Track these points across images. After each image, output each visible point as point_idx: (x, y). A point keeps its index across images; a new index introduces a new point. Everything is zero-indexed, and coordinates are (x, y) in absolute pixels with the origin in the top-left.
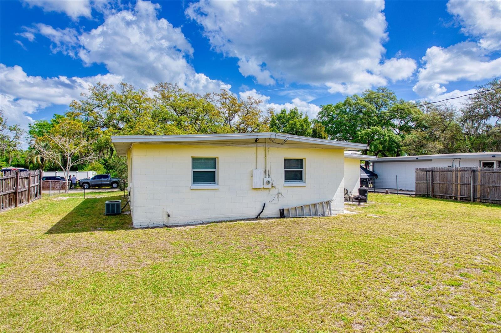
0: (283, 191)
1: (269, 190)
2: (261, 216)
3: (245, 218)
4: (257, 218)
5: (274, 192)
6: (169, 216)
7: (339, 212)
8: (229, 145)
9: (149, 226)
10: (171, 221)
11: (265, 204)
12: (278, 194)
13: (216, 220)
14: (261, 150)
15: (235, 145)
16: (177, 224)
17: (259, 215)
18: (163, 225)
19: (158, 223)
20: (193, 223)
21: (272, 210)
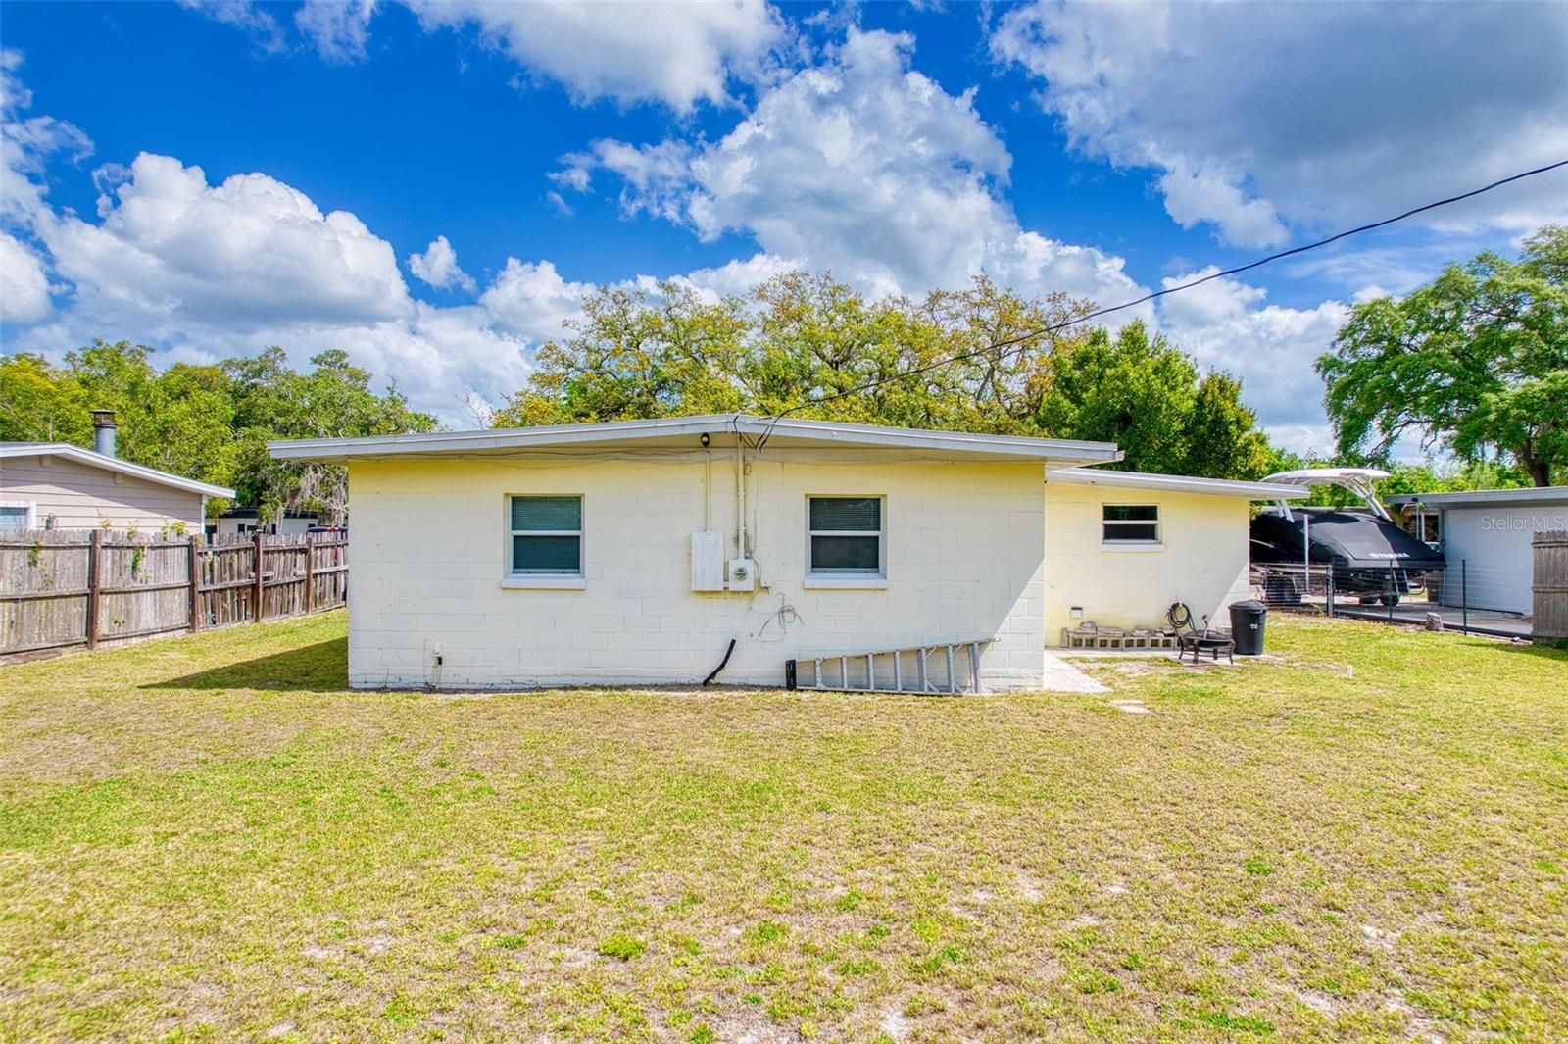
0: (803, 603)
1: (752, 599)
2: (720, 678)
3: (670, 681)
4: (706, 684)
5: (767, 605)
6: (440, 661)
7: (1023, 683)
8: (618, 459)
9: (390, 686)
10: (448, 675)
11: (733, 642)
12: (782, 611)
13: (578, 682)
14: (722, 472)
15: (635, 457)
16: (464, 687)
17: (713, 675)
18: (423, 685)
19: (411, 680)
20: (507, 687)
21: (760, 661)
